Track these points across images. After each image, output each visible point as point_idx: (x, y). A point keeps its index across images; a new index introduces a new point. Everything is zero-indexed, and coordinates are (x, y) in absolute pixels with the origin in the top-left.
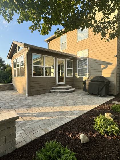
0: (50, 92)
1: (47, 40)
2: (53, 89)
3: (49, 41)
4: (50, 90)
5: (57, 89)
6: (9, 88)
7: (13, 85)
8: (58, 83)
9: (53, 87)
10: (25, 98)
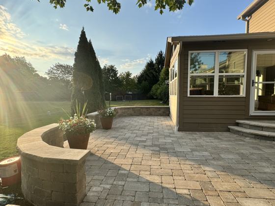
0: (229, 130)
1: (243, 13)
2: (238, 124)
3: (249, 14)
4: (229, 127)
5: (247, 127)
6: (164, 112)
7: (169, 108)
8: (253, 112)
9: (237, 121)
10: (170, 133)
